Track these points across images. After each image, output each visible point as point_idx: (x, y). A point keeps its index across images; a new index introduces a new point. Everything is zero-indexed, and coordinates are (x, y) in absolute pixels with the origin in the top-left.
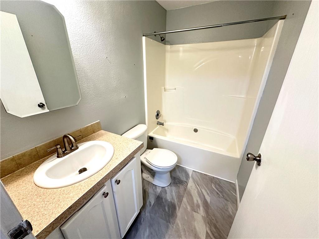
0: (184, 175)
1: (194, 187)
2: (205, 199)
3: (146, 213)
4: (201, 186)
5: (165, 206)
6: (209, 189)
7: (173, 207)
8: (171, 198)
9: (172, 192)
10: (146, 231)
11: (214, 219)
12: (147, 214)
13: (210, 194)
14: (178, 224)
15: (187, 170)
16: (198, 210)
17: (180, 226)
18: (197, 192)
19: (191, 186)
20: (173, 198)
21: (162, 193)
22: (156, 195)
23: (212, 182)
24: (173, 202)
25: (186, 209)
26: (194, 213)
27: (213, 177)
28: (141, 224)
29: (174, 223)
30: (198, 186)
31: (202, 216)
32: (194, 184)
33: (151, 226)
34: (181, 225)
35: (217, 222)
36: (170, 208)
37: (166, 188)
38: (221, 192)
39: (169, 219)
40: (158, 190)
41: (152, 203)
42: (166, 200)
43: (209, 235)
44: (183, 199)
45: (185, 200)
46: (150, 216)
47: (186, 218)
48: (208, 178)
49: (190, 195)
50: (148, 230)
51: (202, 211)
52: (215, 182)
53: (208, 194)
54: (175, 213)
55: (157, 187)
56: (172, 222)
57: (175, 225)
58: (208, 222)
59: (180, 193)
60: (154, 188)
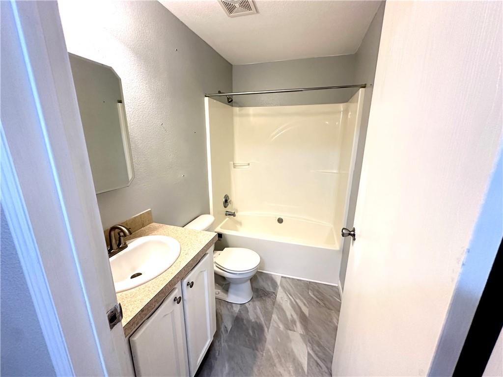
0: (270, 284)
1: (285, 298)
2: (302, 312)
3: (221, 343)
4: (295, 296)
5: (247, 329)
6: (305, 298)
7: (259, 329)
8: (255, 317)
9: (255, 309)
10: (225, 367)
11: (317, 336)
12: (223, 344)
13: (308, 304)
14: (269, 351)
15: (273, 276)
16: (293, 327)
17: (272, 352)
18: (290, 304)
19: (282, 298)
20: (258, 317)
21: (242, 312)
22: (233, 316)
23: (308, 289)
24: (258, 322)
25: (277, 329)
26: (289, 331)
27: (310, 282)
28: (216, 359)
29: (264, 349)
30: (291, 296)
31: (301, 334)
32: (284, 293)
33: (231, 358)
34: (273, 350)
35: (320, 339)
36: (255, 331)
37: (247, 305)
38: (322, 300)
39: (256, 345)
40: (235, 309)
41: (229, 327)
42: (249, 321)
43: (312, 356)
44: (273, 316)
45: (275, 317)
46: (229, 346)
47: (279, 340)
48: (303, 284)
49: (281, 309)
50: (227, 365)
51: (299, 328)
52: (313, 288)
53: (305, 304)
54: (264, 335)
55: (233, 305)
56: (260, 349)
57: (265, 351)
58: (309, 340)
59: (267, 309)
60: (229, 306)
